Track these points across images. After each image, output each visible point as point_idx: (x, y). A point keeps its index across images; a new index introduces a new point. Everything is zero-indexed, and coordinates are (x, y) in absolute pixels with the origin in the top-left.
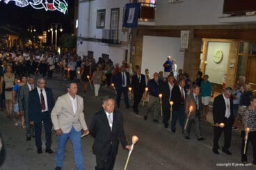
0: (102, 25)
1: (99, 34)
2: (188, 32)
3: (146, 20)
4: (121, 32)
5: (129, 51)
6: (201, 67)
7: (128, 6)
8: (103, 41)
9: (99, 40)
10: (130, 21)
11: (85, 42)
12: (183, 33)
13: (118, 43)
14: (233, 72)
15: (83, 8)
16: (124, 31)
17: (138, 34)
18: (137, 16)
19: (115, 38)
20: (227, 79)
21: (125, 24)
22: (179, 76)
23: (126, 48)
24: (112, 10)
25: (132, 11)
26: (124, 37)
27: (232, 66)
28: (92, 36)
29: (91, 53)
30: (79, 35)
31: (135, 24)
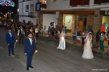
0: (28, 11)
1: (27, 14)
2: (58, 12)
3: (43, 8)
4: (35, 13)
5: (38, 20)
6: (63, 24)
7: (37, 4)
8: (29, 16)
9: (27, 16)
10: (38, 9)
11: (22, 17)
12: (57, 13)
13: (34, 17)
14: (74, 26)
15: (20, 5)
16: (36, 12)
17: (41, 13)
18: (40, 7)
19: (33, 15)
20: (72, 28)
21: (36, 10)
22: (56, 28)
23: (37, 18)
24: (31, 5)
25: (38, 5)
26: (36, 15)
27: (73, 23)
28: (24, 15)
29: (24, 21)
30: (19, 15)
31: (40, 10)
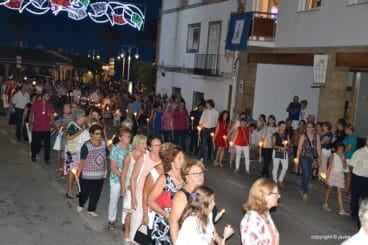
0: (196, 48)
1: (190, 61)
2: (325, 57)
3: (261, 38)
4: (223, 59)
5: (234, 88)
7: (234, 17)
8: (197, 71)
9: (189, 71)
10: (236, 41)
11: (169, 74)
13: (217, 75)
16: (227, 56)
17: (248, 61)
18: (247, 34)
19: (214, 67)
21: (230, 46)
23: (229, 82)
24: (211, 23)
25: (240, 25)
26: (227, 64)
28: (180, 65)
29: (177, 90)
30: (160, 63)
